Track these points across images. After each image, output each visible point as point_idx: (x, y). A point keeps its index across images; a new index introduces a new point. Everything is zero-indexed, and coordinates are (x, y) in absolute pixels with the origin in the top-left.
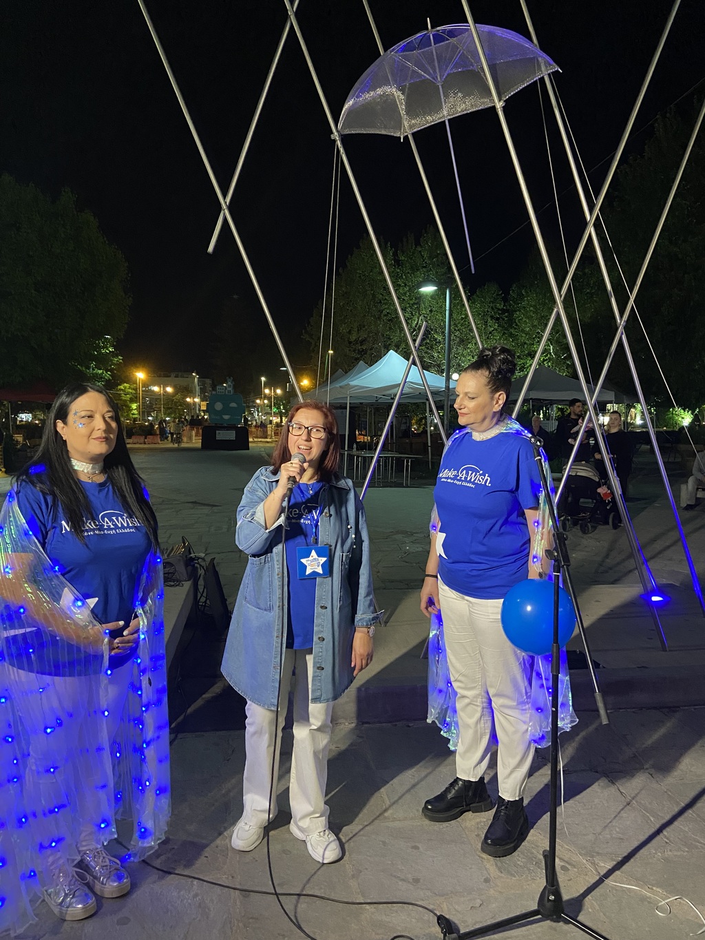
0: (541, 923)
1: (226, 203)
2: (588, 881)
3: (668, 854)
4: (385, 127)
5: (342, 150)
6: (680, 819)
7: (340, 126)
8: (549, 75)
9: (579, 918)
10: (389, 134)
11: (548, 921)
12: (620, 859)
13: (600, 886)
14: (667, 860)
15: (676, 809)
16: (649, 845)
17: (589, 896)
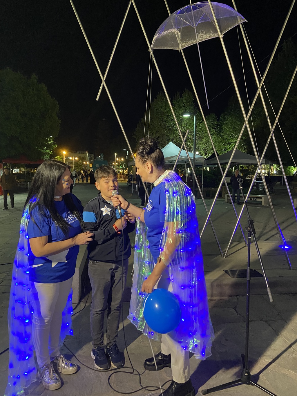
0: (241, 385)
2: (261, 367)
4: (172, 46)
5: (153, 56)
7: (152, 46)
8: (242, 24)
9: (258, 383)
10: (174, 49)
11: (245, 384)
12: (274, 358)
17: (262, 374)
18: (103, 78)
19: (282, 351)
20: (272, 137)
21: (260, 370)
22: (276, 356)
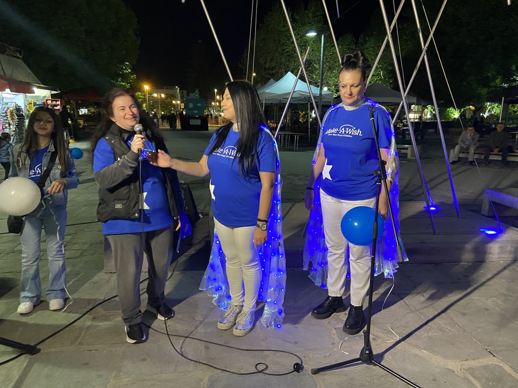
0: (361, 365)
3: (430, 334)
6: (438, 318)
11: (365, 364)
13: (393, 349)
14: (430, 338)
16: (421, 330)
17: (387, 353)
19: (415, 328)
21: (385, 349)
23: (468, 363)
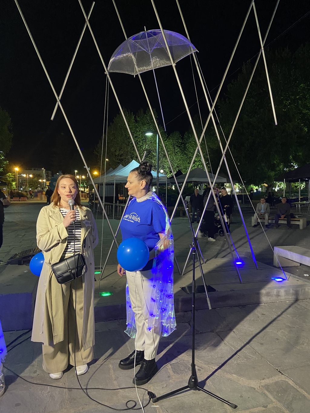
0: (189, 391)
1: (59, 99)
2: (208, 374)
3: (239, 361)
4: (128, 71)
5: (109, 79)
6: (244, 348)
7: (108, 68)
8: (194, 53)
9: (204, 388)
10: (129, 74)
11: (192, 390)
12: (221, 365)
13: (213, 376)
14: (238, 364)
15: (243, 345)
16: (232, 359)
17: (208, 380)
18: (58, 98)
19: (228, 358)
20: (224, 160)
21: (207, 377)
22: (223, 363)
23: (265, 382)
